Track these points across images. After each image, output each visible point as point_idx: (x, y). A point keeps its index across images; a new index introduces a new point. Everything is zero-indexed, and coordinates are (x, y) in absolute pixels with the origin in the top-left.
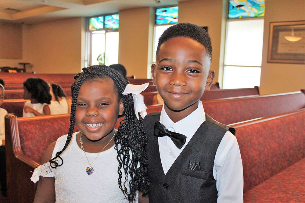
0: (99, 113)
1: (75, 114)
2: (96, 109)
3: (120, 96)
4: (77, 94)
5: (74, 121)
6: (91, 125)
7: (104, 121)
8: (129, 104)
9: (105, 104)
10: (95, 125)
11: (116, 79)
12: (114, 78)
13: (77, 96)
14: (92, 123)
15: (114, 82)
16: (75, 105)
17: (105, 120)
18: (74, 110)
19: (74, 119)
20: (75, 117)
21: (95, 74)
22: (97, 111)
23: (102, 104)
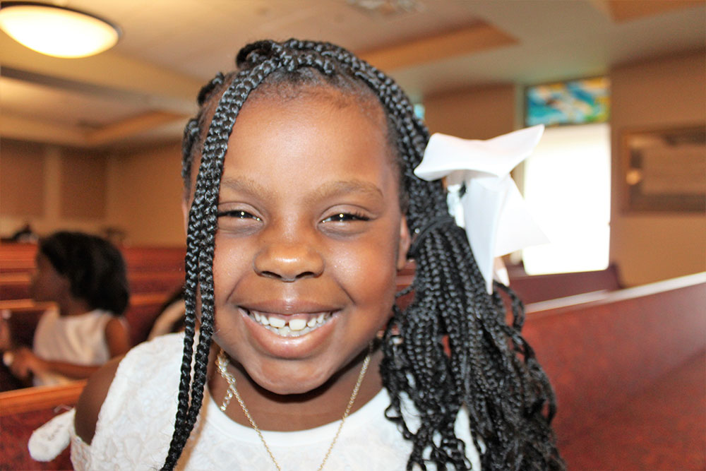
0: (323, 260)
1: (211, 264)
2: (310, 238)
3: (408, 182)
4: (223, 160)
5: (211, 302)
6: (276, 321)
7: (347, 298)
8: (435, 222)
9: (348, 217)
10: (298, 323)
11: (395, 104)
12: (387, 100)
13: (221, 167)
14: (286, 314)
15: (387, 118)
16: (212, 219)
17: (349, 295)
18: (209, 245)
19: (211, 292)
20: (212, 282)
21: (304, 65)
22: (312, 255)
23: (336, 218)
